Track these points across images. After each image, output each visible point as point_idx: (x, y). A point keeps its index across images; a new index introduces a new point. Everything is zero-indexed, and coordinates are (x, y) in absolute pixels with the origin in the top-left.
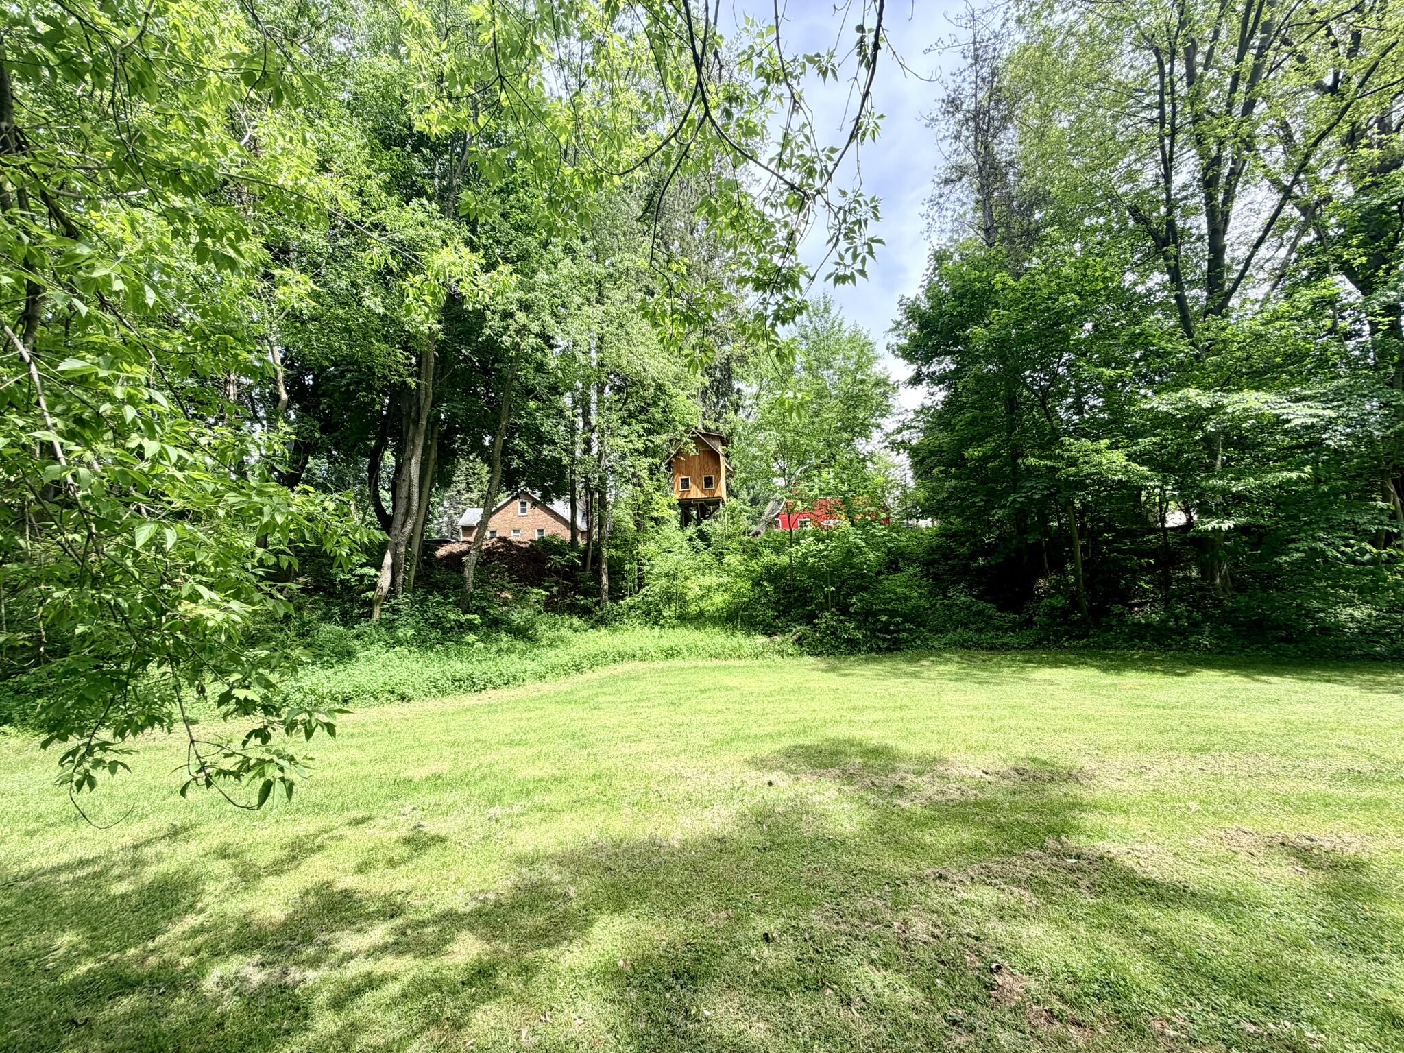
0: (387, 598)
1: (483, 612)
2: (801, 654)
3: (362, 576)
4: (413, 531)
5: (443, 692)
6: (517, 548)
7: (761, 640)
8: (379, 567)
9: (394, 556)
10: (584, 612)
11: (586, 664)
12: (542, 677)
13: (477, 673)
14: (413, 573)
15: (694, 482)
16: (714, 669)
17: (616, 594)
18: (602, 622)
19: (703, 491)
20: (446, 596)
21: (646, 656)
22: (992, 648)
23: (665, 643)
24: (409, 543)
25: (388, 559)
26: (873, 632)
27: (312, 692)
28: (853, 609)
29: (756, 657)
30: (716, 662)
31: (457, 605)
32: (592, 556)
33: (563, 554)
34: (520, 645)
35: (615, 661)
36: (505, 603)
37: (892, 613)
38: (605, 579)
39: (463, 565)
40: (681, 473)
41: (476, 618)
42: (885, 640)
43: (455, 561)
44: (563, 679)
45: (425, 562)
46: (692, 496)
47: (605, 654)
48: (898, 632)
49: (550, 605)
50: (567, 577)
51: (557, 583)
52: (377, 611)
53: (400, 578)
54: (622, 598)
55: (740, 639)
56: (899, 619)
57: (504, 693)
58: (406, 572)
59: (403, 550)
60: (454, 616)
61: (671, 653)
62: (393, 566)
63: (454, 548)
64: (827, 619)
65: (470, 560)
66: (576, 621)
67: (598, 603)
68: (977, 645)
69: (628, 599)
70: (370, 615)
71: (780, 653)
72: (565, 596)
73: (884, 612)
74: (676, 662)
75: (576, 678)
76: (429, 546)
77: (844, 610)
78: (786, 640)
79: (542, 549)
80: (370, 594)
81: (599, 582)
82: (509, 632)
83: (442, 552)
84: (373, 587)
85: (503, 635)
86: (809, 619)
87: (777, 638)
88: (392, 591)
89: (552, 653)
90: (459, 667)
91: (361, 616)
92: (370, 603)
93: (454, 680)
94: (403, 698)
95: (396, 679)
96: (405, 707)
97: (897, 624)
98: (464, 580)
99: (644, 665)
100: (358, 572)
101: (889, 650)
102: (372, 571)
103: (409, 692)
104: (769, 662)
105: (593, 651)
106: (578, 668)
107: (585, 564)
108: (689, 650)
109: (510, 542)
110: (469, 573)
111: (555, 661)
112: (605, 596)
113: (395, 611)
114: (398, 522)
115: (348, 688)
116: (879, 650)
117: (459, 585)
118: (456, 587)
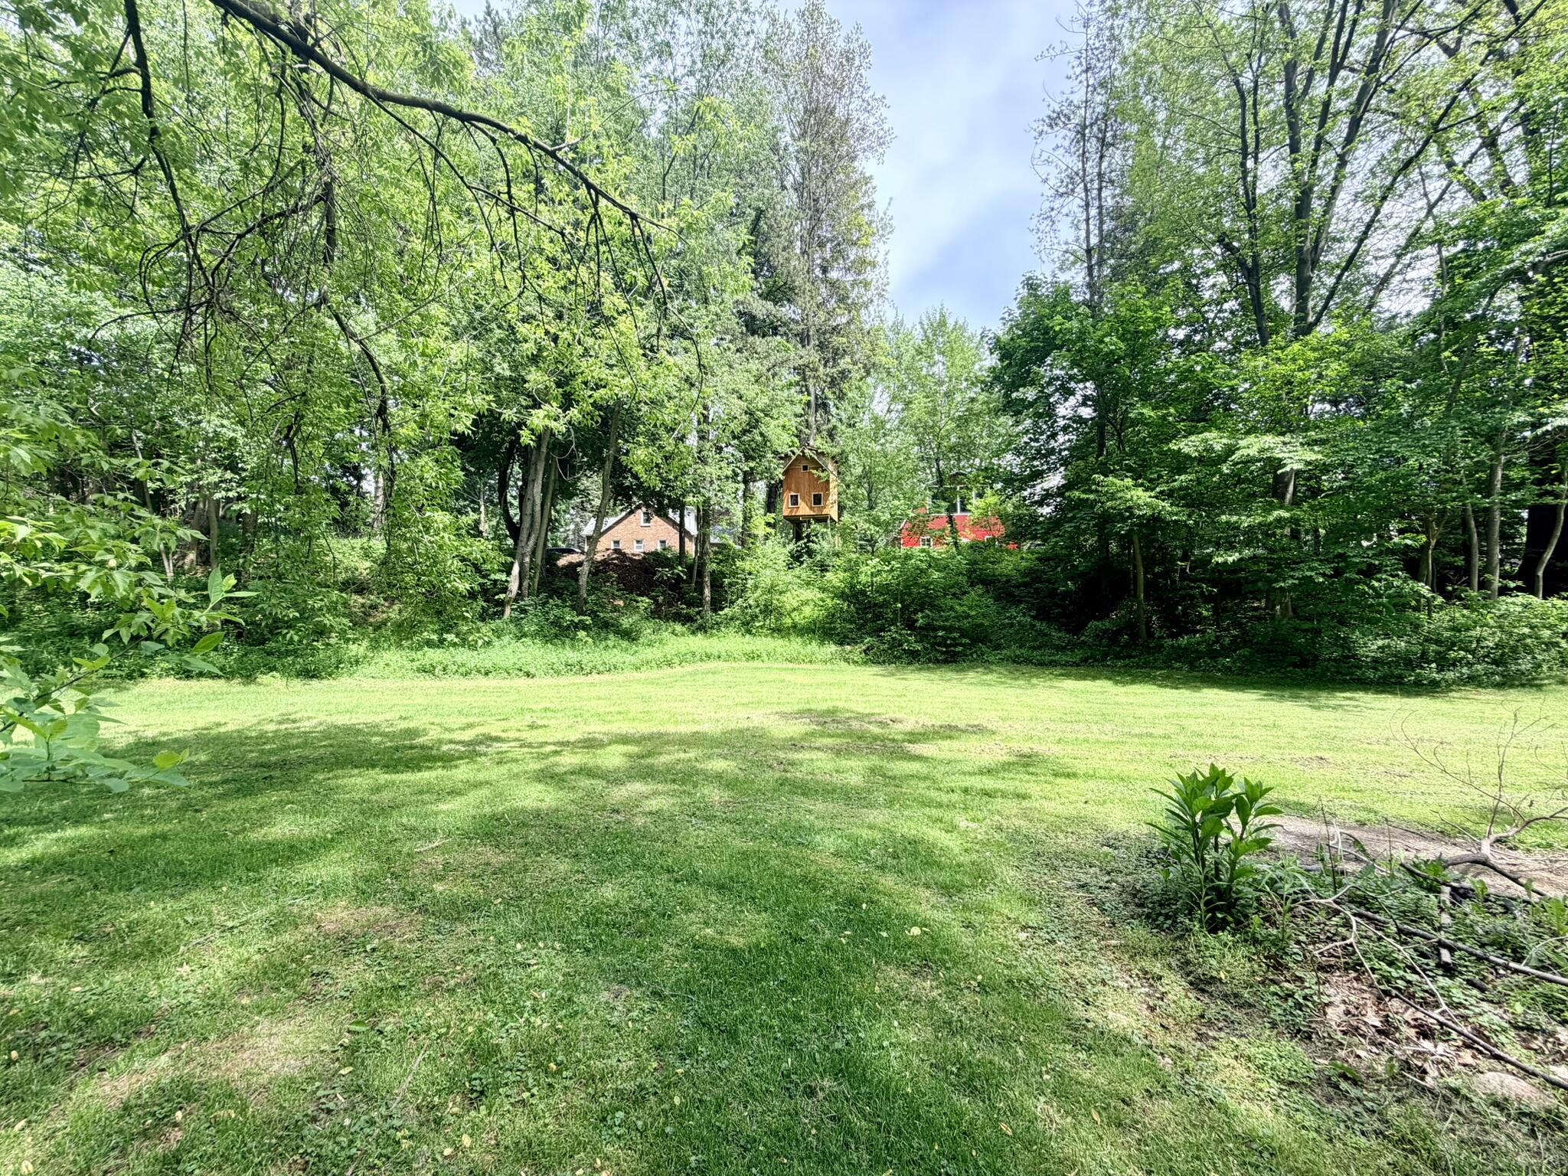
0: (516, 600)
1: (593, 614)
2: (865, 663)
3: (495, 581)
4: (536, 544)
5: (558, 673)
6: (631, 560)
7: (832, 648)
8: (509, 574)
9: (521, 565)
10: (686, 619)
11: (676, 660)
12: (637, 668)
13: (584, 661)
14: (536, 580)
15: (803, 499)
16: (786, 669)
17: (716, 606)
18: (702, 628)
19: (811, 508)
20: (564, 601)
21: (730, 657)
22: (1041, 664)
23: (748, 648)
24: (533, 553)
25: (516, 569)
26: (933, 645)
27: (463, 665)
28: (918, 624)
29: (826, 662)
30: (791, 665)
31: (573, 608)
32: (696, 570)
33: (672, 568)
34: (625, 644)
35: (701, 660)
36: (616, 609)
37: (949, 629)
38: (707, 592)
39: (578, 574)
40: (790, 490)
41: (588, 620)
42: (943, 653)
43: (572, 570)
44: (655, 670)
45: (548, 570)
46: (800, 513)
47: (694, 654)
48: (955, 646)
49: (655, 613)
50: (673, 587)
51: (664, 593)
52: (508, 610)
53: (525, 584)
54: (722, 609)
55: (814, 646)
56: (956, 635)
57: (606, 677)
58: (531, 578)
59: (527, 559)
60: (570, 617)
61: (752, 656)
62: (520, 573)
63: (574, 558)
64: (892, 633)
65: (585, 570)
66: (678, 627)
67: (699, 613)
68: (1028, 661)
69: (726, 610)
70: (502, 613)
71: (846, 660)
72: (670, 605)
73: (944, 628)
74: (756, 663)
75: (667, 670)
76: (551, 555)
77: (910, 625)
78: (856, 651)
79: (655, 560)
80: (502, 596)
81: (702, 593)
82: (616, 633)
83: (562, 562)
84: (505, 590)
85: (611, 636)
86: (876, 632)
87: (848, 648)
88: (520, 596)
89: (649, 650)
90: (569, 654)
91: (495, 613)
92: (502, 604)
93: (567, 665)
94: (528, 674)
95: (523, 660)
96: (530, 681)
97: (954, 639)
98: (579, 587)
99: (726, 664)
100: (493, 577)
101: (946, 662)
102: (503, 577)
103: (533, 671)
104: (836, 667)
105: (683, 650)
106: (670, 664)
107: (690, 577)
108: (768, 655)
109: (624, 554)
110: (583, 580)
111: (650, 657)
112: (707, 607)
113: (523, 611)
114: (524, 535)
115: (488, 665)
116: (937, 661)
117: (576, 592)
118: (572, 594)
